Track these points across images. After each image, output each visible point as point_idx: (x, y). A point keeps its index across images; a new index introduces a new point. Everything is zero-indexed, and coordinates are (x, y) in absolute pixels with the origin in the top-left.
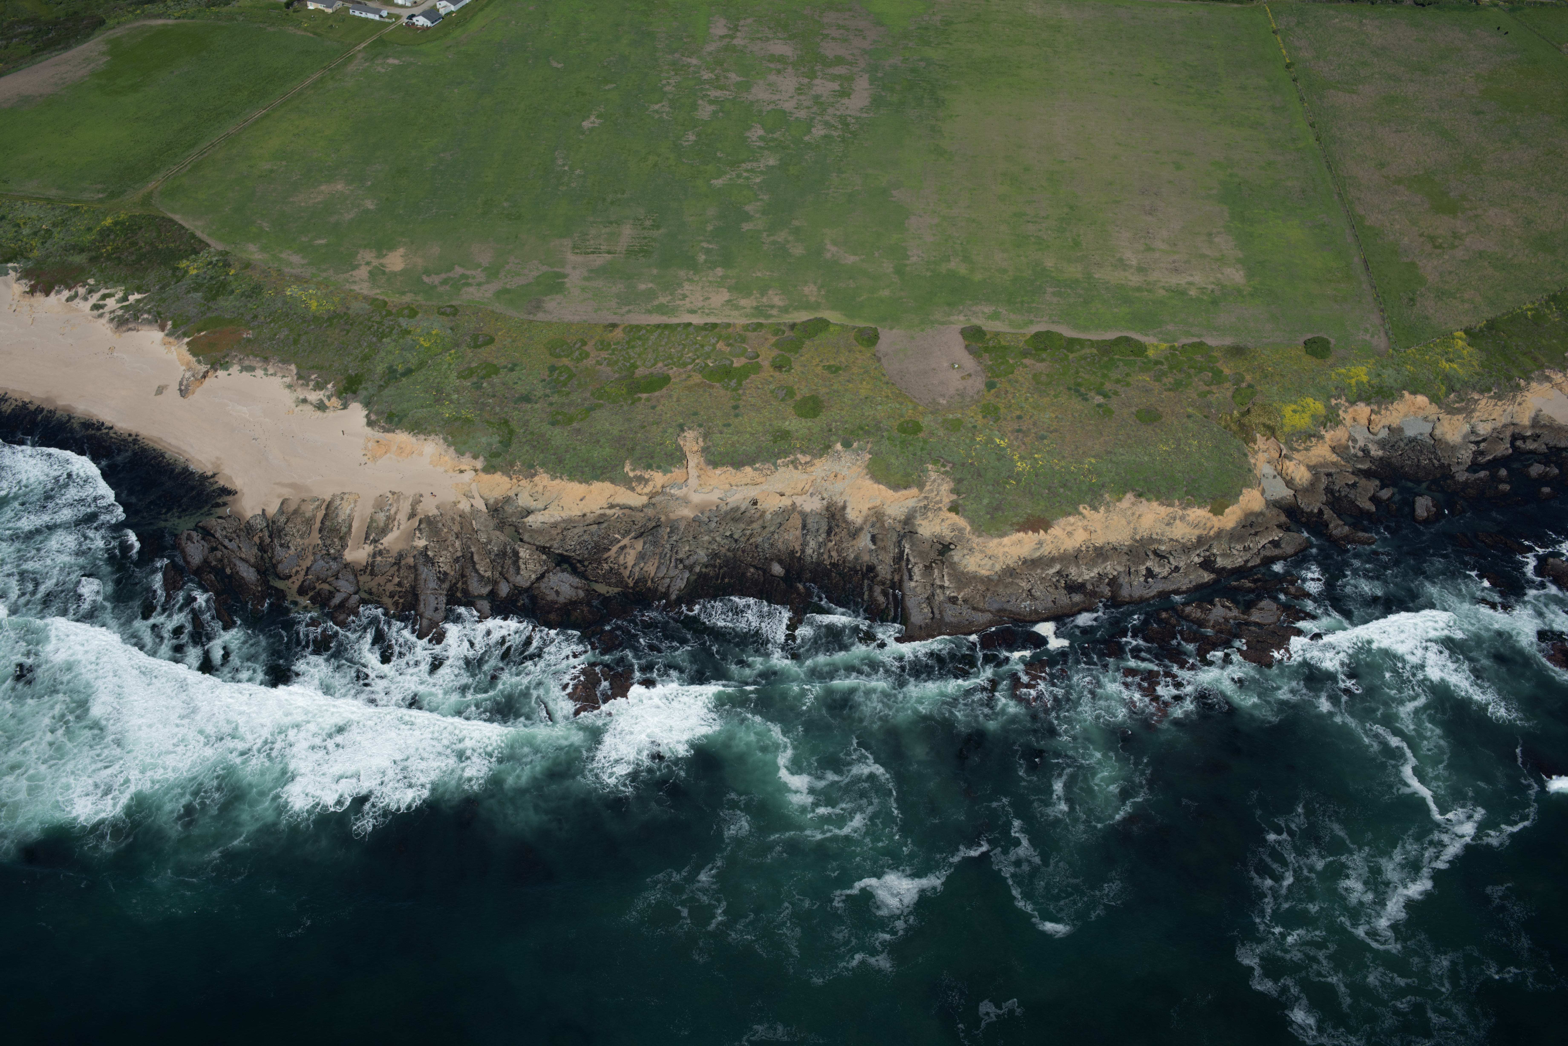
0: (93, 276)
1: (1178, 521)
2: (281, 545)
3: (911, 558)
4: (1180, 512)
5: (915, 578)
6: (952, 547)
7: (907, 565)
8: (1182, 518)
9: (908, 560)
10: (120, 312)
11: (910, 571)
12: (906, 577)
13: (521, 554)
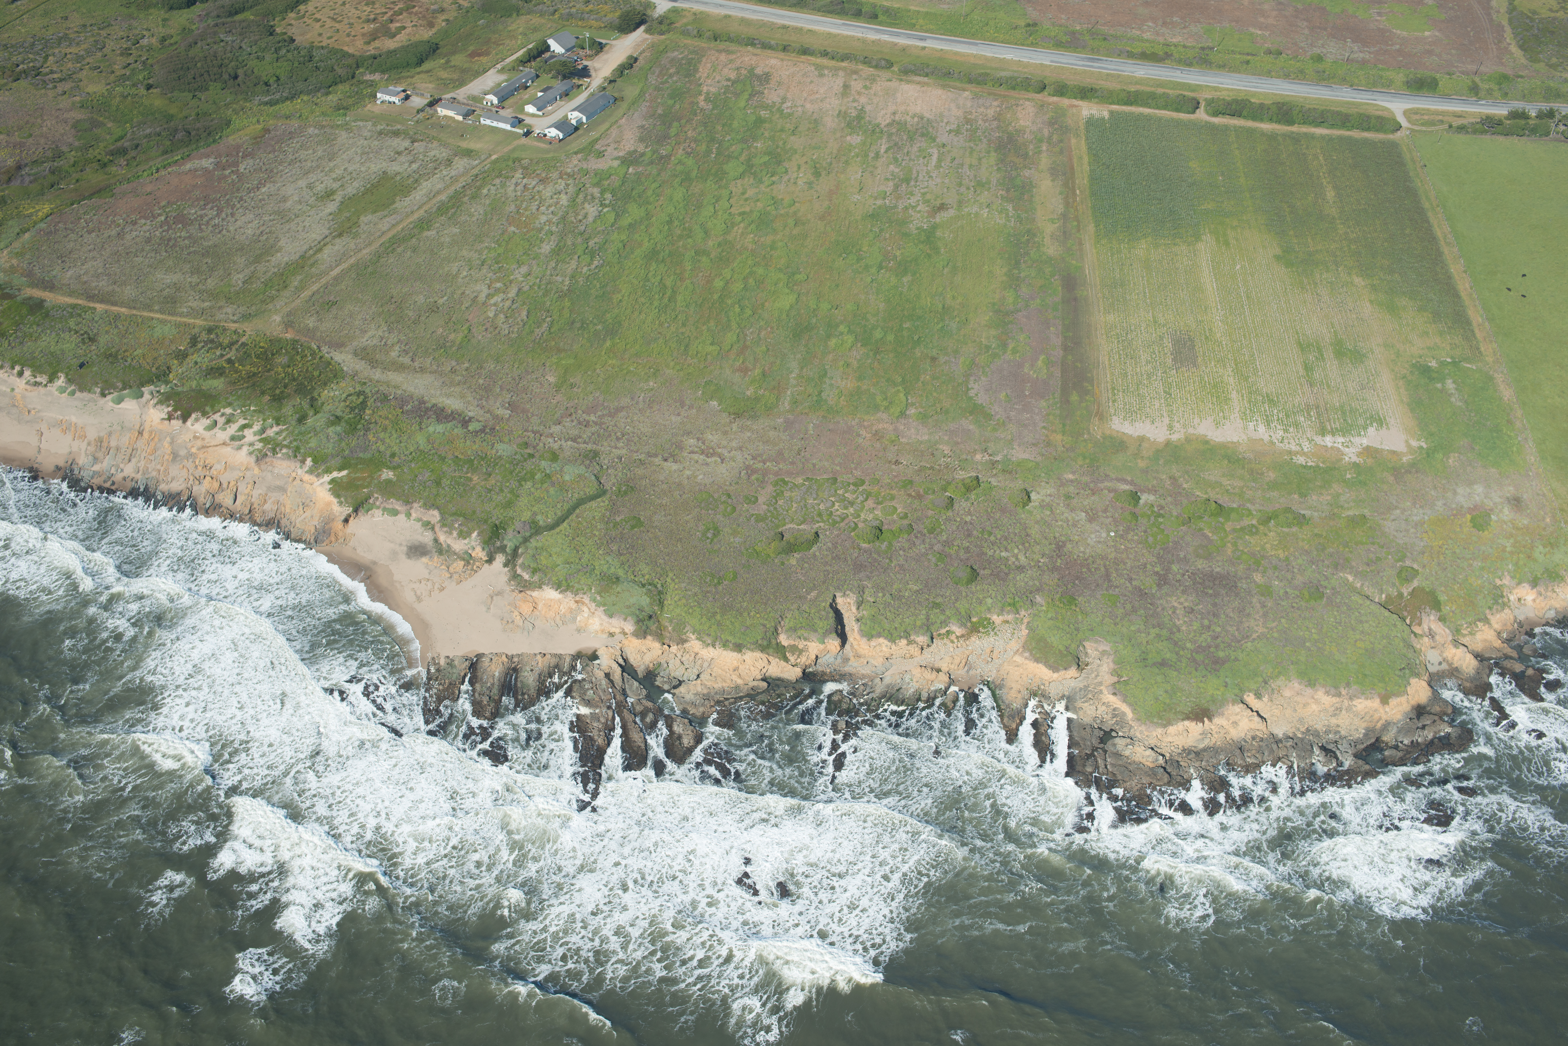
0: (231, 404)
1: (1344, 712)
4: (1347, 703)
6: (1114, 734)
8: (1348, 709)
10: (259, 445)
13: (675, 729)
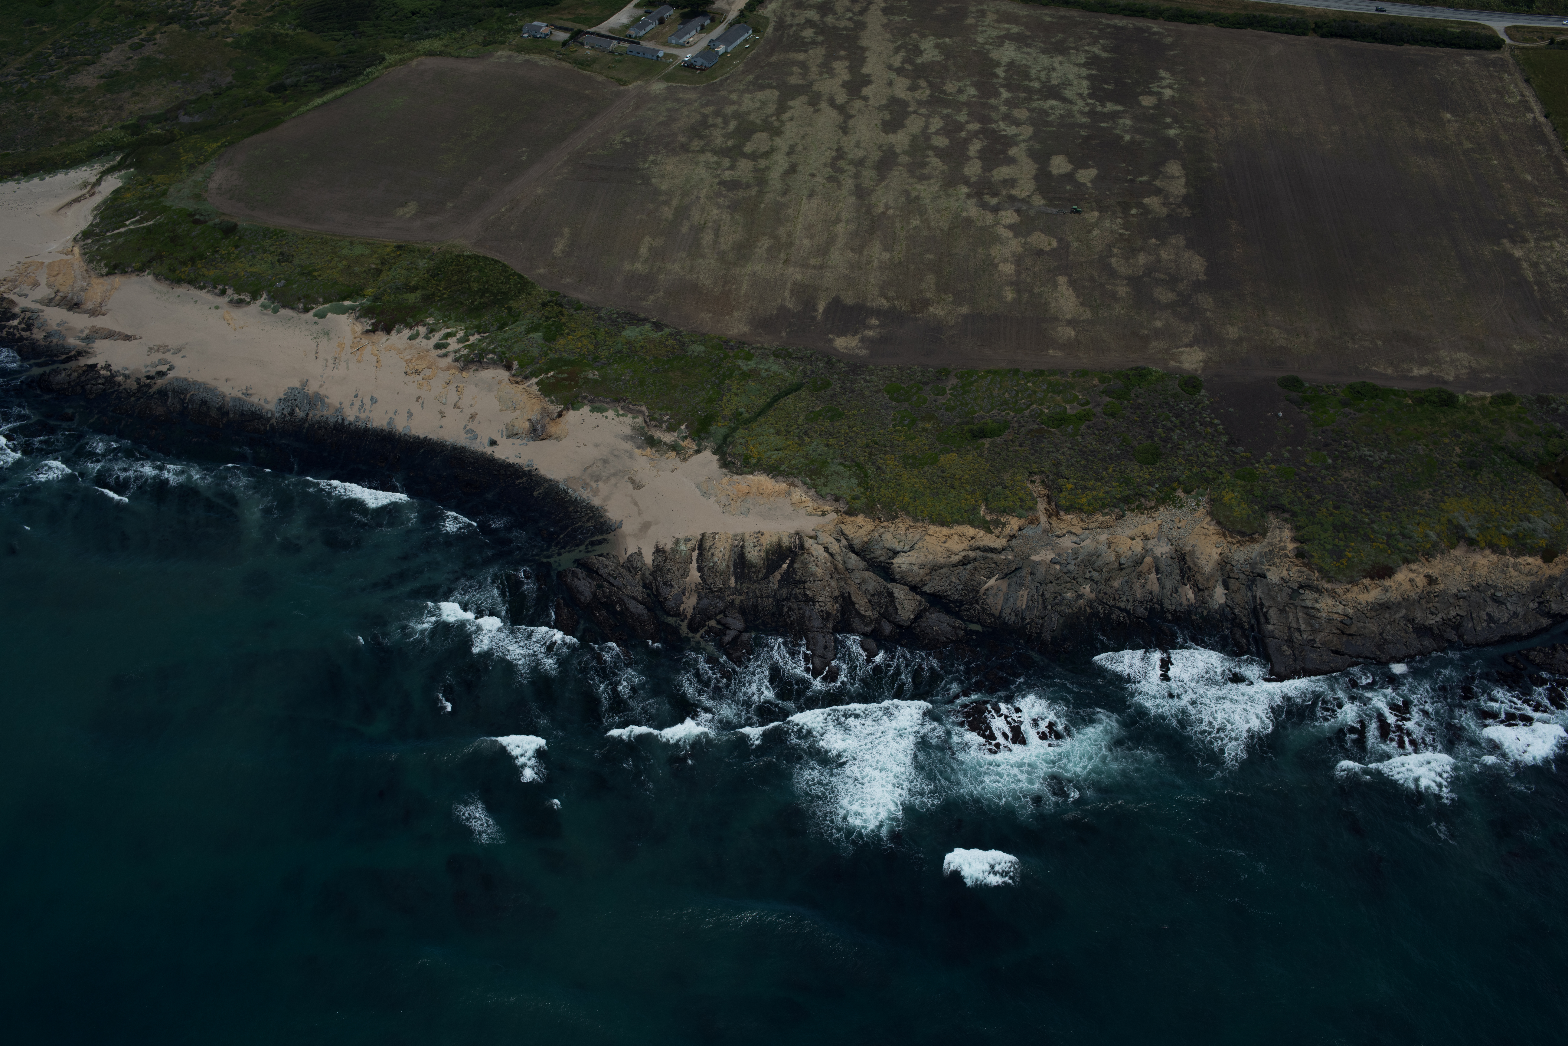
0: (431, 315)
1: (1511, 569)
2: (665, 583)
3: (1264, 602)
4: (1512, 560)
5: (1272, 621)
6: (1301, 591)
7: (1262, 609)
8: (1515, 566)
9: (1262, 604)
10: (466, 352)
11: (1265, 615)
12: (1263, 620)
13: (896, 594)
